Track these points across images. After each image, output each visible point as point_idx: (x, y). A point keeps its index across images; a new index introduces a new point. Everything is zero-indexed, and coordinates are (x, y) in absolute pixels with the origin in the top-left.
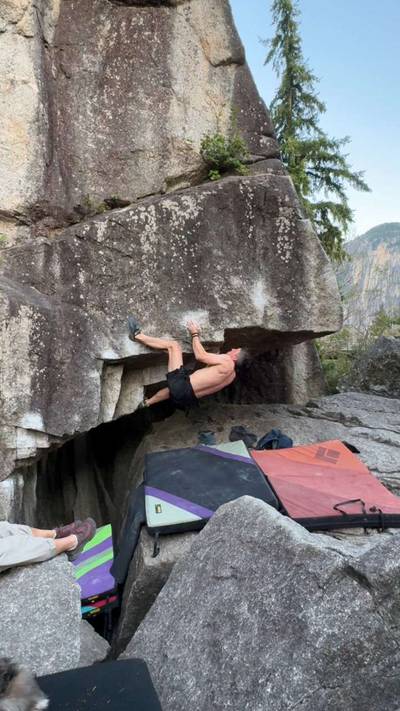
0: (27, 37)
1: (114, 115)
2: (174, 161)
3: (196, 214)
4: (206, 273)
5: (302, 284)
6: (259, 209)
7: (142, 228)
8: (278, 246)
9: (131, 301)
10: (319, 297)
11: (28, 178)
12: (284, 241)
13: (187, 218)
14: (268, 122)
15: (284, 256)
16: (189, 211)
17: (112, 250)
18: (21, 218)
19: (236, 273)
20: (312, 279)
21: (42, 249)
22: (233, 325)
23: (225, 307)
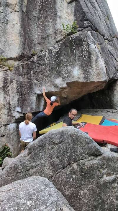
0: (17, 12)
1: (42, 27)
2: (58, 36)
3: (59, 50)
4: (61, 67)
5: (91, 66)
6: (76, 44)
7: (45, 56)
8: (83, 55)
9: (44, 77)
10: (97, 70)
11: (19, 48)
12: (85, 53)
13: (56, 51)
14: (86, 16)
15: (85, 58)
16: (56, 49)
17: (38, 64)
18: (18, 59)
19: (70, 65)
20: (94, 64)
21: (21, 66)
22: (69, 81)
23: (66, 76)
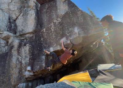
0: (34, 9)
3: (60, 21)
4: (64, 30)
5: (88, 24)
7: (51, 27)
11: (34, 26)
15: (81, 20)
17: (47, 33)
18: (33, 33)
20: (90, 22)
23: (69, 35)
